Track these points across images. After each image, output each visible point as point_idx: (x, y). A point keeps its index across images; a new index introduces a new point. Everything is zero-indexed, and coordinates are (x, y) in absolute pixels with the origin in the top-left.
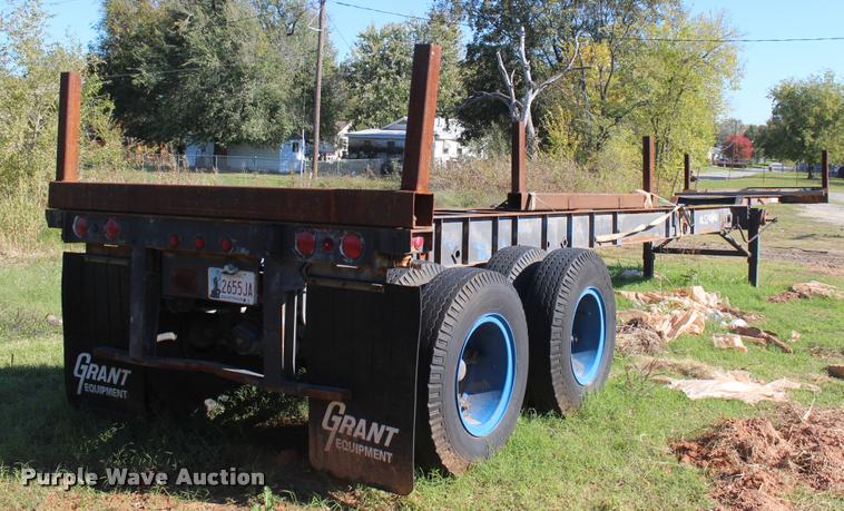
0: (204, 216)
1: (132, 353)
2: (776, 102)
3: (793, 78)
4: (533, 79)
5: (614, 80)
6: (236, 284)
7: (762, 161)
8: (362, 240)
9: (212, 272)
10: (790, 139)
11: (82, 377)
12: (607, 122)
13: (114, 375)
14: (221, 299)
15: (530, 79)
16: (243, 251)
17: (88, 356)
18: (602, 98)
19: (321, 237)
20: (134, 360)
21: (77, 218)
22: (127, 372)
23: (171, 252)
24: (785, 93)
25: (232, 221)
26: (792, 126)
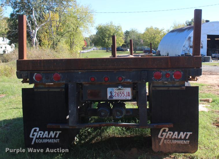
0: (108, 69)
1: (70, 124)
2: (97, 31)
3: (102, 24)
4: (37, 24)
5: (60, 25)
6: (122, 93)
7: (89, 47)
8: (182, 73)
9: (109, 90)
10: (101, 41)
11: (35, 137)
12: (59, 37)
13: (52, 134)
14: (114, 99)
15: (36, 24)
16: (129, 80)
17: (38, 129)
18: (57, 29)
19: (164, 73)
20: (72, 127)
21: (35, 74)
22: (58, 132)
23: (87, 84)
24: (100, 28)
25: (124, 70)
26: (102, 37)
